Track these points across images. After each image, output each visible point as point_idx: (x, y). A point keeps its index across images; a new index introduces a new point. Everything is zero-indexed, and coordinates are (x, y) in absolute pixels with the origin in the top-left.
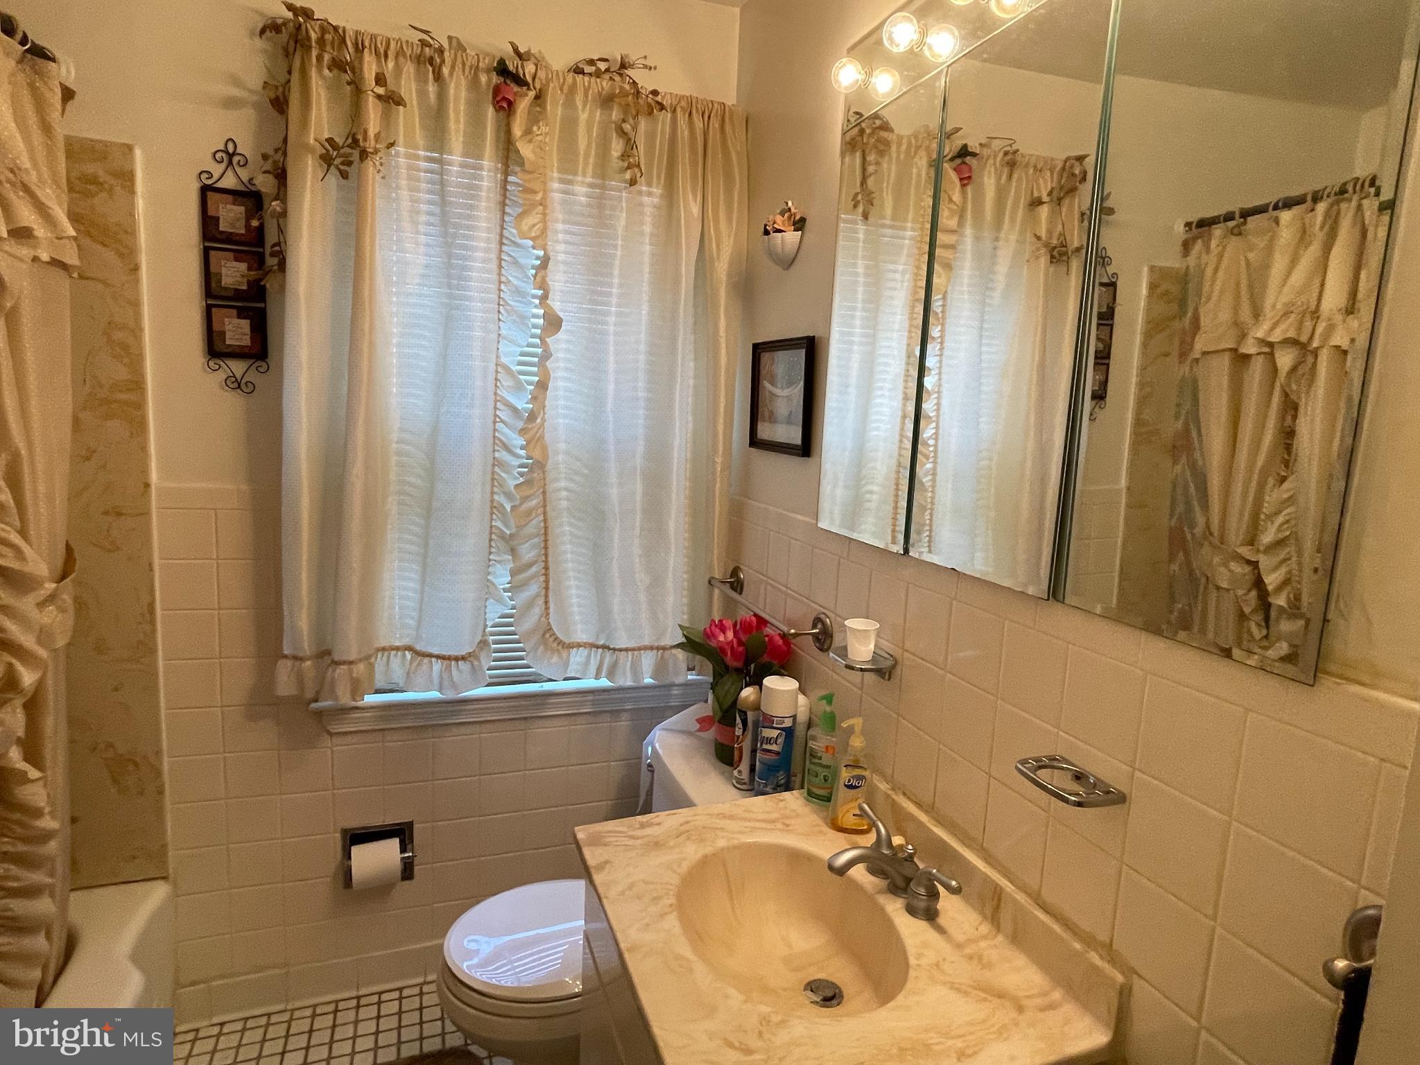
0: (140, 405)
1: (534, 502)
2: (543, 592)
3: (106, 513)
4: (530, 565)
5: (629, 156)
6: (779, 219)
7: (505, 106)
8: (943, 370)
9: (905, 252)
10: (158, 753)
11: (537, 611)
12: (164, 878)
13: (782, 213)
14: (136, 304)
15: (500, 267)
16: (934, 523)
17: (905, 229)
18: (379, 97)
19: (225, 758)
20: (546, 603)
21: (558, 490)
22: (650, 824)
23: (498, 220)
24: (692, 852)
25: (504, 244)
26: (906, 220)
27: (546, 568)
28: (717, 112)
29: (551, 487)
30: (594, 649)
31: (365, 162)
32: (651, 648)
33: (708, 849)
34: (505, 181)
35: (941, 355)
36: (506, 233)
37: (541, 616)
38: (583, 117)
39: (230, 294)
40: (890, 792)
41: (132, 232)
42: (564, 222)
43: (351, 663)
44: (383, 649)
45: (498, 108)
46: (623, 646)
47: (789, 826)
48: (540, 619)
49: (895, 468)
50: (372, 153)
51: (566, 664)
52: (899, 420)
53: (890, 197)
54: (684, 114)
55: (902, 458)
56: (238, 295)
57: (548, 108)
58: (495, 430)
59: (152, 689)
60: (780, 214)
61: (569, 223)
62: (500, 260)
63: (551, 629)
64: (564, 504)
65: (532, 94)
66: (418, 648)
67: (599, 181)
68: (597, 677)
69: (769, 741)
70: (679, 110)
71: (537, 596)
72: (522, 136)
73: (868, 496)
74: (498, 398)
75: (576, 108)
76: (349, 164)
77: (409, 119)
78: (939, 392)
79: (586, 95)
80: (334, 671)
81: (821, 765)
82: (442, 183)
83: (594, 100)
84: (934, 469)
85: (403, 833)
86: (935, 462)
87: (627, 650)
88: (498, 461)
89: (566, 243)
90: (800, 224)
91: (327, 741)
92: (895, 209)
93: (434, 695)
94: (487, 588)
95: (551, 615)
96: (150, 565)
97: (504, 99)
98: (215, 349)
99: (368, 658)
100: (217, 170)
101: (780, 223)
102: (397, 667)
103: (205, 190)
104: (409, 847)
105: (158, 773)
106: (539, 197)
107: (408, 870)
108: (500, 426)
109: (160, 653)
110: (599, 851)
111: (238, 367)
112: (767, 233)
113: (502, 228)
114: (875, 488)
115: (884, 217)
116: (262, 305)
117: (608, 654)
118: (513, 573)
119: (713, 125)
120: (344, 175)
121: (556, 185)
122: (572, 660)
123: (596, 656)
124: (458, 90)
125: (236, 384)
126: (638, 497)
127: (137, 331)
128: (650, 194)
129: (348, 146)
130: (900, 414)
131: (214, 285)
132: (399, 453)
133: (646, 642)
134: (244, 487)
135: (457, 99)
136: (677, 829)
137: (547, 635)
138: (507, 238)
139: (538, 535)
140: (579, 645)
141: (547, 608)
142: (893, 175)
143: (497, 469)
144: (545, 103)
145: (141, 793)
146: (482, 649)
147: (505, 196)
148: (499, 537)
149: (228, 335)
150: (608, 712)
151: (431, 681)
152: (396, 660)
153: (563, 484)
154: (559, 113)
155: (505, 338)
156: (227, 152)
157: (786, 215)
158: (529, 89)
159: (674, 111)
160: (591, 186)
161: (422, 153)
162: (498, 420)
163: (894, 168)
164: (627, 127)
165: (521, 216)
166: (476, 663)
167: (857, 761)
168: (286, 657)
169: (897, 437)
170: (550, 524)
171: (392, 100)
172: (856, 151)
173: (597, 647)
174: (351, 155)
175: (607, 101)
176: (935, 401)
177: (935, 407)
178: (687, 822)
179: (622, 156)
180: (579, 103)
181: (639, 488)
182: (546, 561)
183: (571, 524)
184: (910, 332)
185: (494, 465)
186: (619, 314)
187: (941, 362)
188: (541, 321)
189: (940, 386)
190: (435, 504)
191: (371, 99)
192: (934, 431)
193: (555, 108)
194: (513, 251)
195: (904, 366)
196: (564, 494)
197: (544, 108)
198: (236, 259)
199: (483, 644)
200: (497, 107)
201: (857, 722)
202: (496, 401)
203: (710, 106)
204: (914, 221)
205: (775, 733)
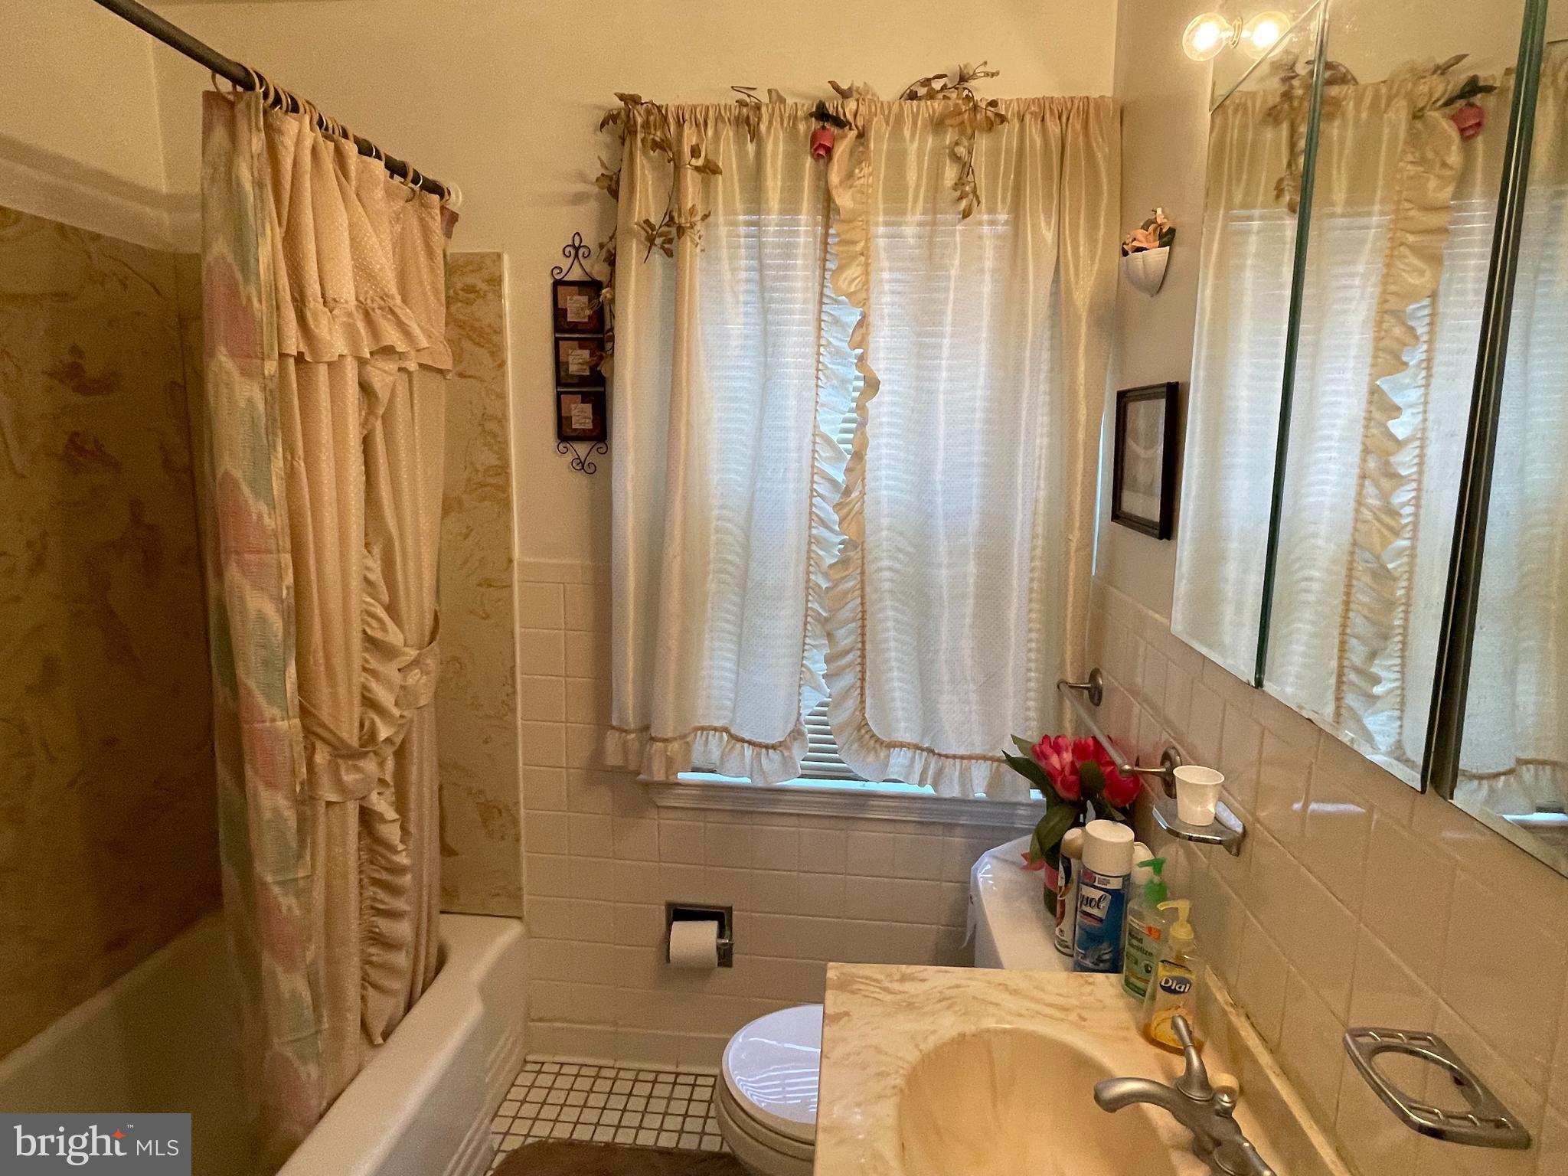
0: (505, 488)
1: (851, 584)
2: (858, 684)
3: (480, 585)
4: (847, 652)
5: (963, 184)
6: (1140, 233)
7: (823, 152)
8: (1430, 406)
9: (1368, 246)
10: (517, 803)
11: (851, 703)
12: (520, 918)
13: (1145, 227)
14: (502, 396)
15: (820, 329)
16: (1411, 625)
17: (1369, 214)
18: (697, 169)
19: (569, 817)
20: (862, 695)
21: (880, 570)
22: (910, 978)
23: (817, 278)
24: (949, 1026)
25: (825, 304)
26: (1371, 202)
27: (863, 656)
28: (1078, 109)
29: (870, 568)
30: (918, 752)
31: (682, 239)
32: (985, 758)
33: (970, 1028)
34: (826, 235)
35: (1427, 386)
36: (826, 291)
37: (855, 710)
38: (913, 148)
39: (576, 381)
40: (1229, 1009)
41: (499, 331)
42: (891, 270)
43: (666, 741)
44: (703, 729)
45: (817, 158)
46: (951, 752)
47: (1085, 1020)
48: (854, 713)
49: (1347, 547)
50: (689, 228)
51: (886, 765)
52: (1354, 481)
53: (1344, 176)
54: (1036, 120)
55: (1357, 533)
56: (582, 381)
57: (872, 145)
58: (812, 505)
59: (512, 745)
60: (1142, 228)
61: (898, 269)
62: (820, 320)
63: (867, 724)
64: (887, 585)
65: (853, 133)
66: (733, 731)
67: (929, 218)
68: (921, 783)
69: (1089, 901)
70: (1028, 117)
71: (853, 686)
72: (841, 182)
73: (1303, 584)
74: (815, 471)
75: (902, 138)
76: (670, 241)
77: (729, 185)
78: (1422, 439)
79: (915, 123)
80: (651, 746)
81: (1140, 949)
82: (760, 247)
83: (924, 127)
84: (1413, 547)
85: (721, 917)
86: (1414, 538)
87: (954, 757)
88: (815, 538)
89: (893, 292)
90: (1167, 238)
91: (653, 813)
92: (1351, 191)
93: (746, 781)
94: (801, 675)
95: (867, 710)
96: (512, 633)
97: (821, 146)
98: (565, 434)
99: (683, 737)
100: (565, 264)
101: (1142, 239)
102: (714, 747)
103: (557, 284)
104: (727, 933)
105: (515, 822)
106: (859, 247)
107: (725, 956)
108: (817, 500)
109: (519, 714)
110: (844, 997)
111: (582, 449)
112: (1125, 253)
113: (822, 286)
114: (1316, 574)
115: (1332, 204)
116: (601, 389)
117: (933, 760)
118: (828, 660)
119: (1073, 126)
120: (669, 253)
121: (881, 230)
122: (892, 761)
123: (920, 758)
124: (776, 147)
125: (581, 465)
126: (971, 580)
127: (502, 421)
128: (992, 223)
129: (665, 225)
130: (1356, 471)
131: (562, 374)
132: (718, 530)
133: (978, 751)
134: (588, 563)
135: (775, 153)
136: (940, 992)
137: (863, 731)
138: (827, 296)
139: (854, 620)
140: (902, 745)
141: (863, 702)
142: (1349, 143)
143: (814, 547)
144: (868, 140)
145: (503, 838)
146: (795, 739)
147: (826, 251)
148: (816, 620)
149: (574, 420)
150: (940, 823)
151: (744, 767)
152: (714, 739)
153: (886, 563)
154: (885, 147)
155: (823, 405)
156: (574, 246)
157: (1151, 228)
158: (851, 129)
159: (1022, 119)
160: (921, 224)
161: (741, 218)
162: (815, 494)
163: (1350, 132)
164: (961, 151)
165: (841, 268)
166: (786, 754)
167: (1179, 957)
168: (613, 728)
169: (1352, 505)
170: (868, 606)
171: (710, 170)
172: (1282, 122)
173: (922, 749)
174: (669, 232)
175: (938, 125)
176: (1417, 451)
177: (1416, 460)
178: (958, 986)
179: (956, 184)
180: (907, 133)
181: (971, 568)
182: (863, 649)
183: (896, 609)
184: (1375, 357)
185: (810, 543)
186: (950, 369)
187: (1426, 395)
188: (861, 383)
189: (1424, 430)
190: (750, 584)
191: (689, 171)
192: (1413, 494)
193: (879, 144)
194: (834, 309)
195: (1364, 405)
196: (886, 574)
197: (868, 148)
198: (581, 347)
199: (797, 734)
200: (815, 156)
201: (1183, 906)
202: (813, 475)
203: (1069, 104)
204: (1383, 202)
205: (1096, 894)
